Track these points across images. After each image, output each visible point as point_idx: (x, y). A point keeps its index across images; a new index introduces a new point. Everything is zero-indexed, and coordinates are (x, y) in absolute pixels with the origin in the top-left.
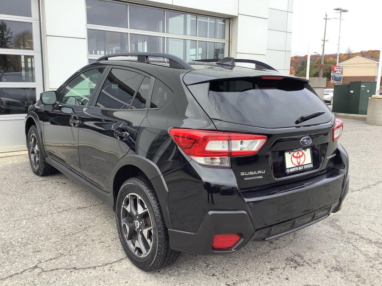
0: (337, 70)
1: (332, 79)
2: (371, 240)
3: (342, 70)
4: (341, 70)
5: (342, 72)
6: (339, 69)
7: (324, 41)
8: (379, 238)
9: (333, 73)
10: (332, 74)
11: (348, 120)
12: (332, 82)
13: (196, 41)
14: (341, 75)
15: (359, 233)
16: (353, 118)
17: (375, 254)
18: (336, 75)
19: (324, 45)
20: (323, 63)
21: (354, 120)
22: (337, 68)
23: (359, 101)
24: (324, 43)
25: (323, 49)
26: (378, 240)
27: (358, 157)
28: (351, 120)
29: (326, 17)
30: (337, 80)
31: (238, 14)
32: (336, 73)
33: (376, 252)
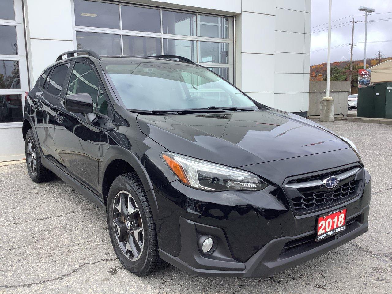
0: (364, 74)
1: (360, 84)
2: (370, 252)
3: (370, 73)
4: (368, 73)
5: (370, 76)
6: (366, 73)
7: (352, 45)
8: (381, 249)
9: (360, 77)
10: (359, 79)
11: (373, 124)
12: (360, 87)
13: (197, 41)
14: (369, 79)
15: (358, 243)
16: (380, 122)
17: (373, 268)
18: (363, 80)
19: (352, 50)
20: (351, 69)
21: (380, 124)
22: (364, 72)
23: (386, 104)
24: (352, 47)
25: (352, 53)
26: (380, 251)
27: (375, 161)
28: (376, 124)
29: (354, 21)
30: (364, 85)
31: (242, 11)
32: (364, 77)
33: (375, 266)
